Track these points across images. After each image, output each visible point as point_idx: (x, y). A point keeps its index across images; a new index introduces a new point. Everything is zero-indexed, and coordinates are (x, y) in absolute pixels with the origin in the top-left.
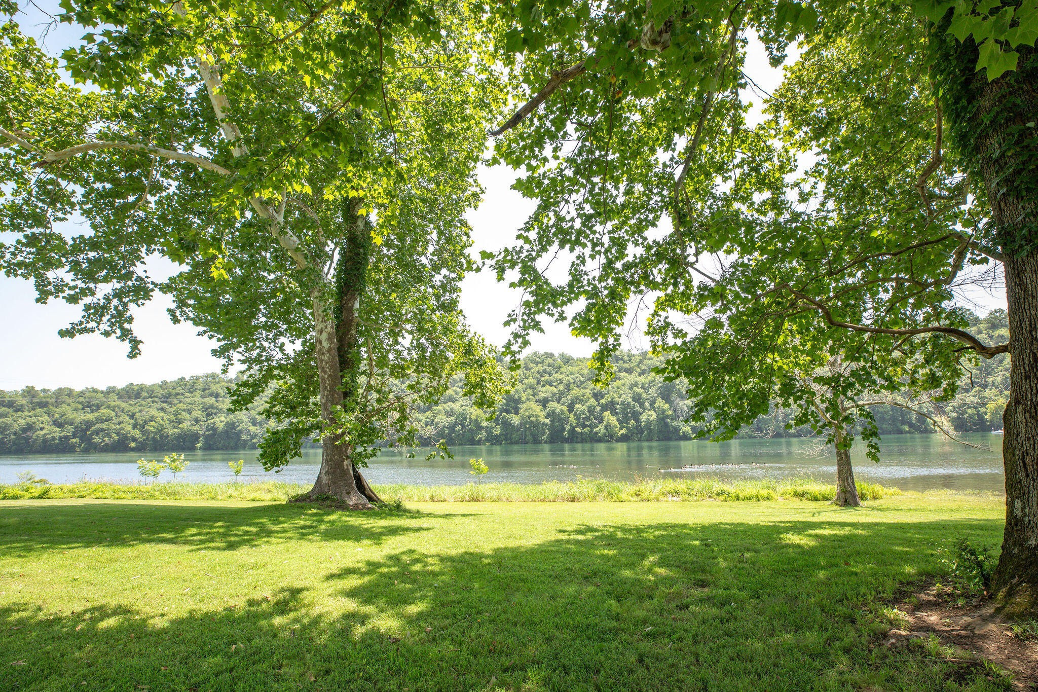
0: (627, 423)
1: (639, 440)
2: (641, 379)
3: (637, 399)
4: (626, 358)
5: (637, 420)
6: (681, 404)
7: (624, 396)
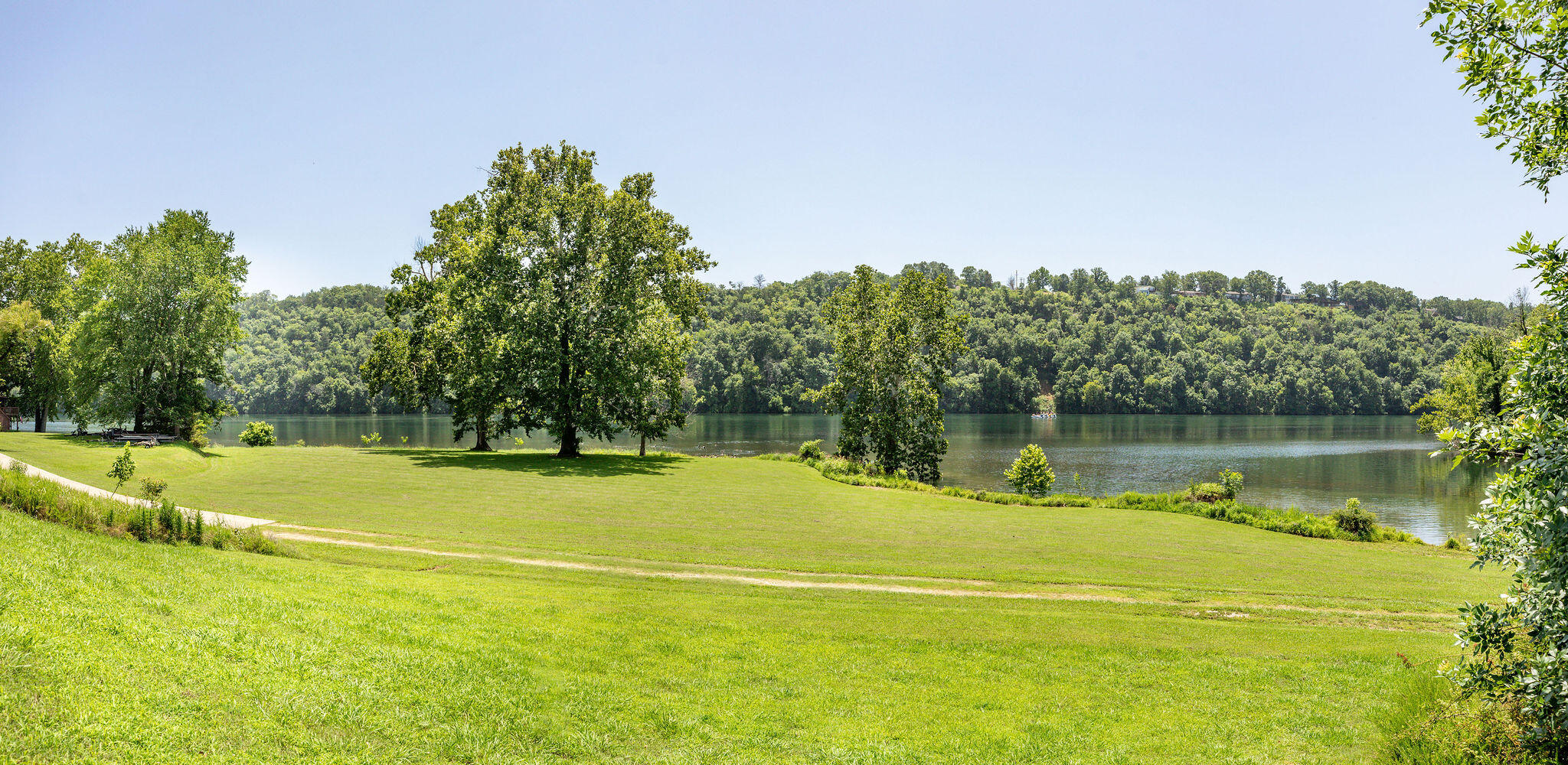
0: (708, 389)
1: (721, 412)
2: (731, 329)
3: (723, 356)
4: (716, 298)
5: (720, 386)
6: (775, 365)
7: (706, 353)
